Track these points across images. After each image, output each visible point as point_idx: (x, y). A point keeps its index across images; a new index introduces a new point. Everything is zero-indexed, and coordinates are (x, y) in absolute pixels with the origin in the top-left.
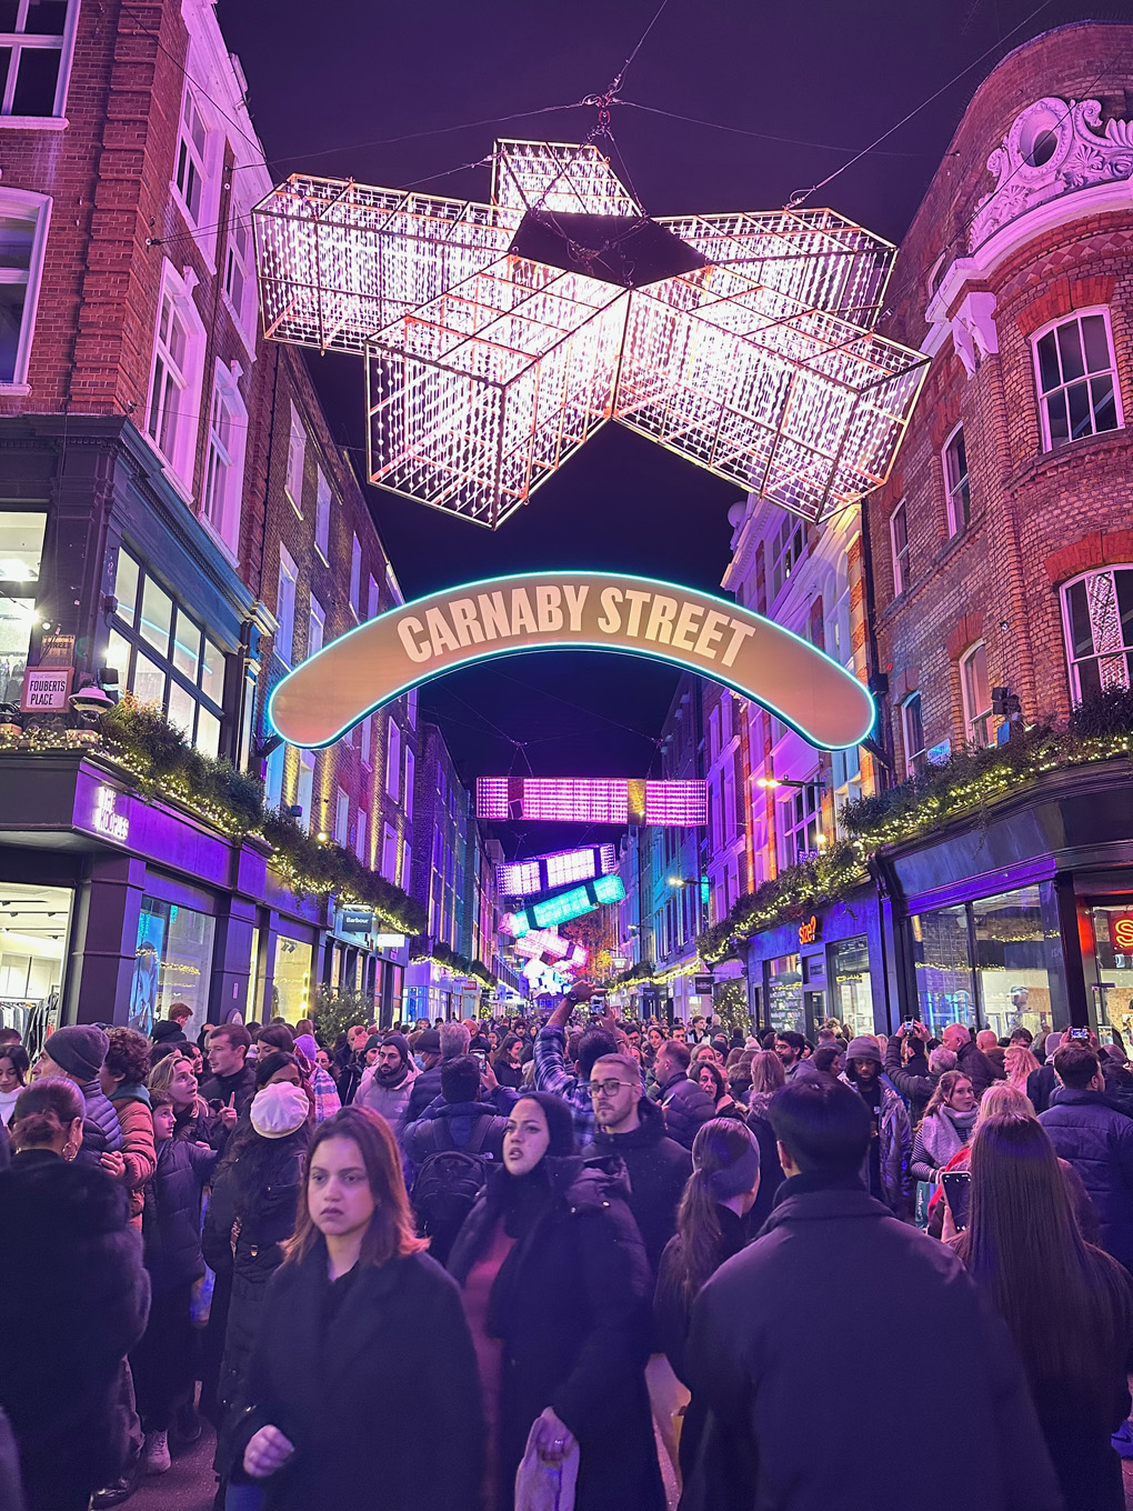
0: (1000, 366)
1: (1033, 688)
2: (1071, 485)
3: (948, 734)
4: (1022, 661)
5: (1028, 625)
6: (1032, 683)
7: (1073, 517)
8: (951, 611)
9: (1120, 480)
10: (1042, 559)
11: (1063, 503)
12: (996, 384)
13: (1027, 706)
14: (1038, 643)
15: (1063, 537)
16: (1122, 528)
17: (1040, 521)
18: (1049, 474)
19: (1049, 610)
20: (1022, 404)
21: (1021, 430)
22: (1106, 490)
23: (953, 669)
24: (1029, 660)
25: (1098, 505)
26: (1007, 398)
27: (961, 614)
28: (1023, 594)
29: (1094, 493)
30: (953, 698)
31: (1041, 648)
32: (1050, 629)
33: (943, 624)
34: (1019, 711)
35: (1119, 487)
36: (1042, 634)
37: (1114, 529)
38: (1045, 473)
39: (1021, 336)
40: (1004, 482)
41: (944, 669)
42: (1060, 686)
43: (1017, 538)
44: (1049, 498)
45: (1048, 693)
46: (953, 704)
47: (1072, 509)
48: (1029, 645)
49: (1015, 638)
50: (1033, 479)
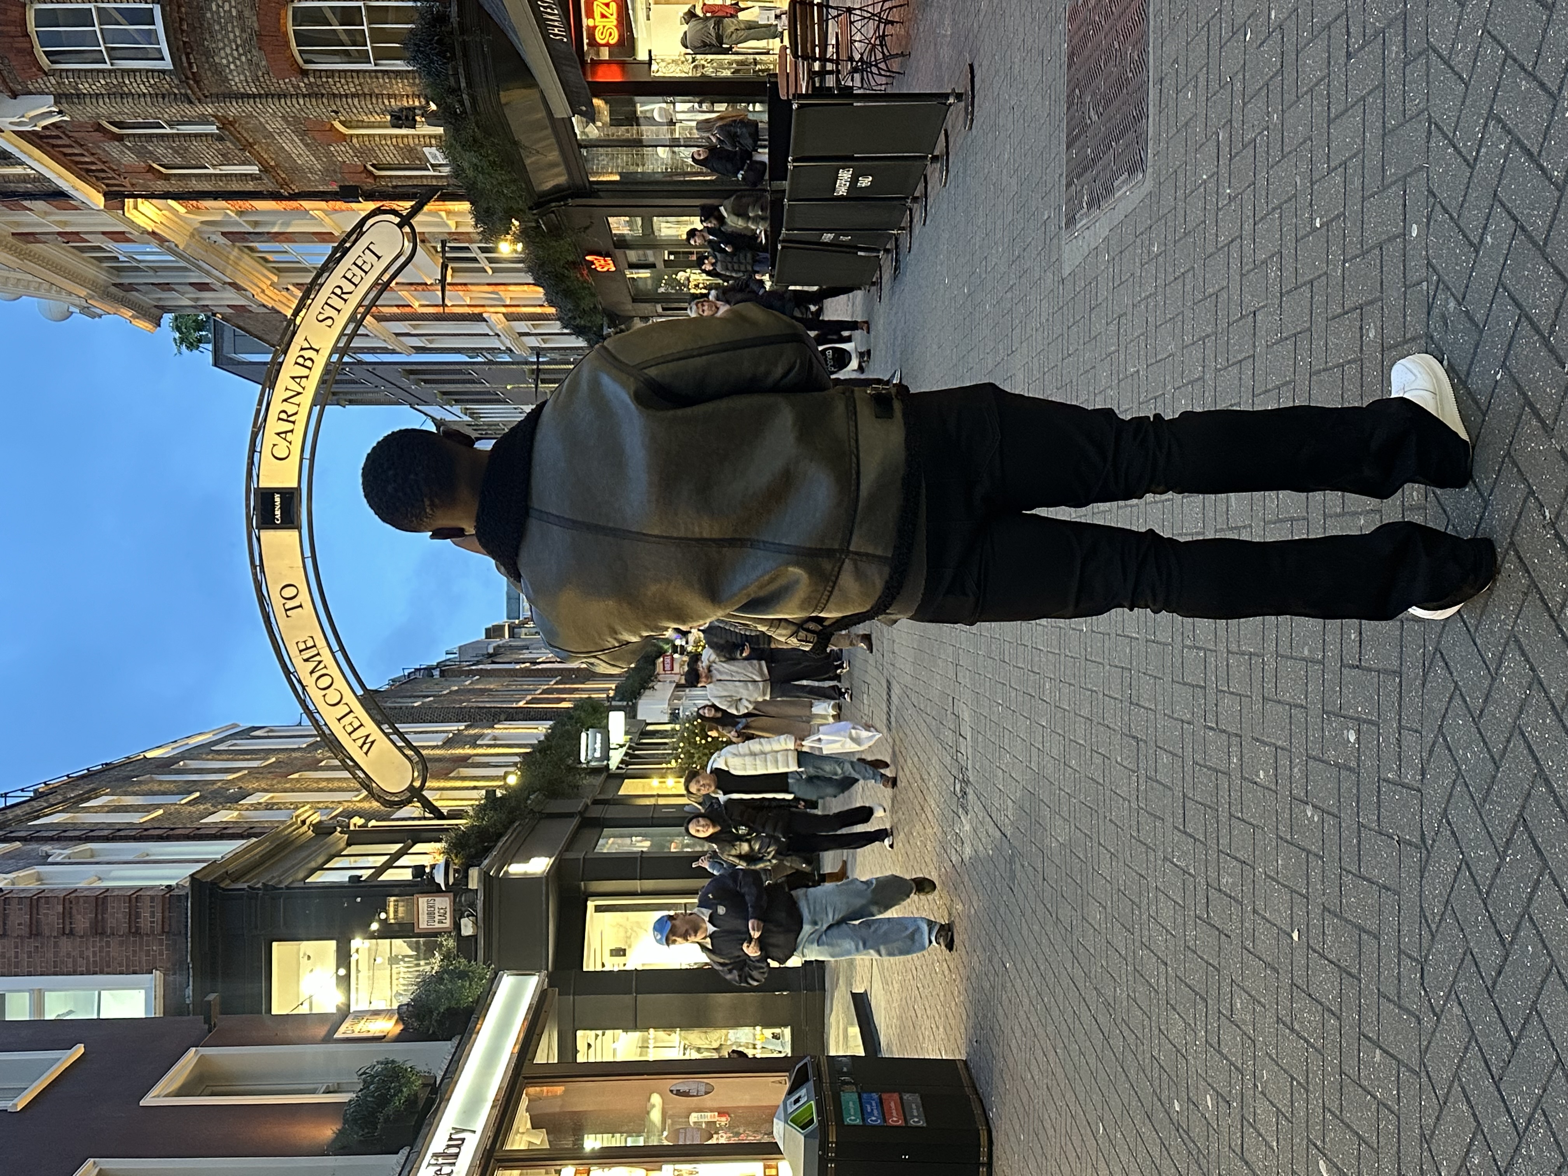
0: (68, 96)
1: (395, 96)
2: (208, 54)
3: (419, 148)
4: (368, 103)
5: (334, 95)
6: (389, 96)
7: (240, 55)
8: (296, 139)
9: (209, 15)
10: (275, 80)
11: (224, 61)
12: (88, 100)
13: (411, 103)
14: (353, 90)
15: (257, 65)
16: (255, 18)
17: (237, 81)
18: (195, 70)
19: (324, 80)
20: (115, 82)
21: (142, 86)
22: (217, 27)
23: (355, 140)
24: (368, 98)
25: (231, 36)
26: (104, 92)
27: (303, 134)
28: (304, 96)
29: (219, 37)
30: (383, 142)
31: (358, 88)
32: (343, 81)
33: (306, 145)
34: (415, 108)
35: (215, 17)
36: (346, 87)
37: (256, 25)
38: (193, 73)
39: (45, 78)
40: (190, 102)
41: (353, 147)
42: (396, 78)
43: (249, 96)
44: (218, 70)
45: (400, 87)
46: (389, 142)
47: (232, 55)
48: (353, 96)
49: (346, 106)
50: (197, 82)
